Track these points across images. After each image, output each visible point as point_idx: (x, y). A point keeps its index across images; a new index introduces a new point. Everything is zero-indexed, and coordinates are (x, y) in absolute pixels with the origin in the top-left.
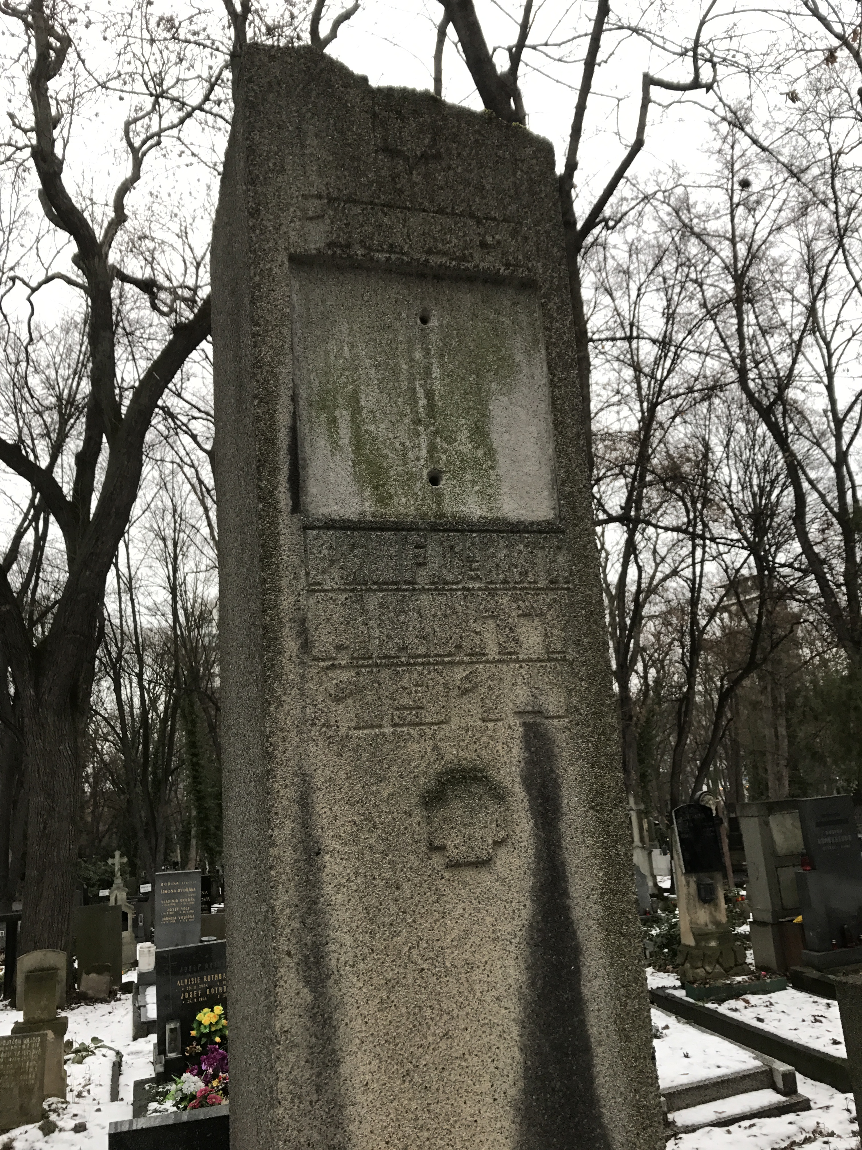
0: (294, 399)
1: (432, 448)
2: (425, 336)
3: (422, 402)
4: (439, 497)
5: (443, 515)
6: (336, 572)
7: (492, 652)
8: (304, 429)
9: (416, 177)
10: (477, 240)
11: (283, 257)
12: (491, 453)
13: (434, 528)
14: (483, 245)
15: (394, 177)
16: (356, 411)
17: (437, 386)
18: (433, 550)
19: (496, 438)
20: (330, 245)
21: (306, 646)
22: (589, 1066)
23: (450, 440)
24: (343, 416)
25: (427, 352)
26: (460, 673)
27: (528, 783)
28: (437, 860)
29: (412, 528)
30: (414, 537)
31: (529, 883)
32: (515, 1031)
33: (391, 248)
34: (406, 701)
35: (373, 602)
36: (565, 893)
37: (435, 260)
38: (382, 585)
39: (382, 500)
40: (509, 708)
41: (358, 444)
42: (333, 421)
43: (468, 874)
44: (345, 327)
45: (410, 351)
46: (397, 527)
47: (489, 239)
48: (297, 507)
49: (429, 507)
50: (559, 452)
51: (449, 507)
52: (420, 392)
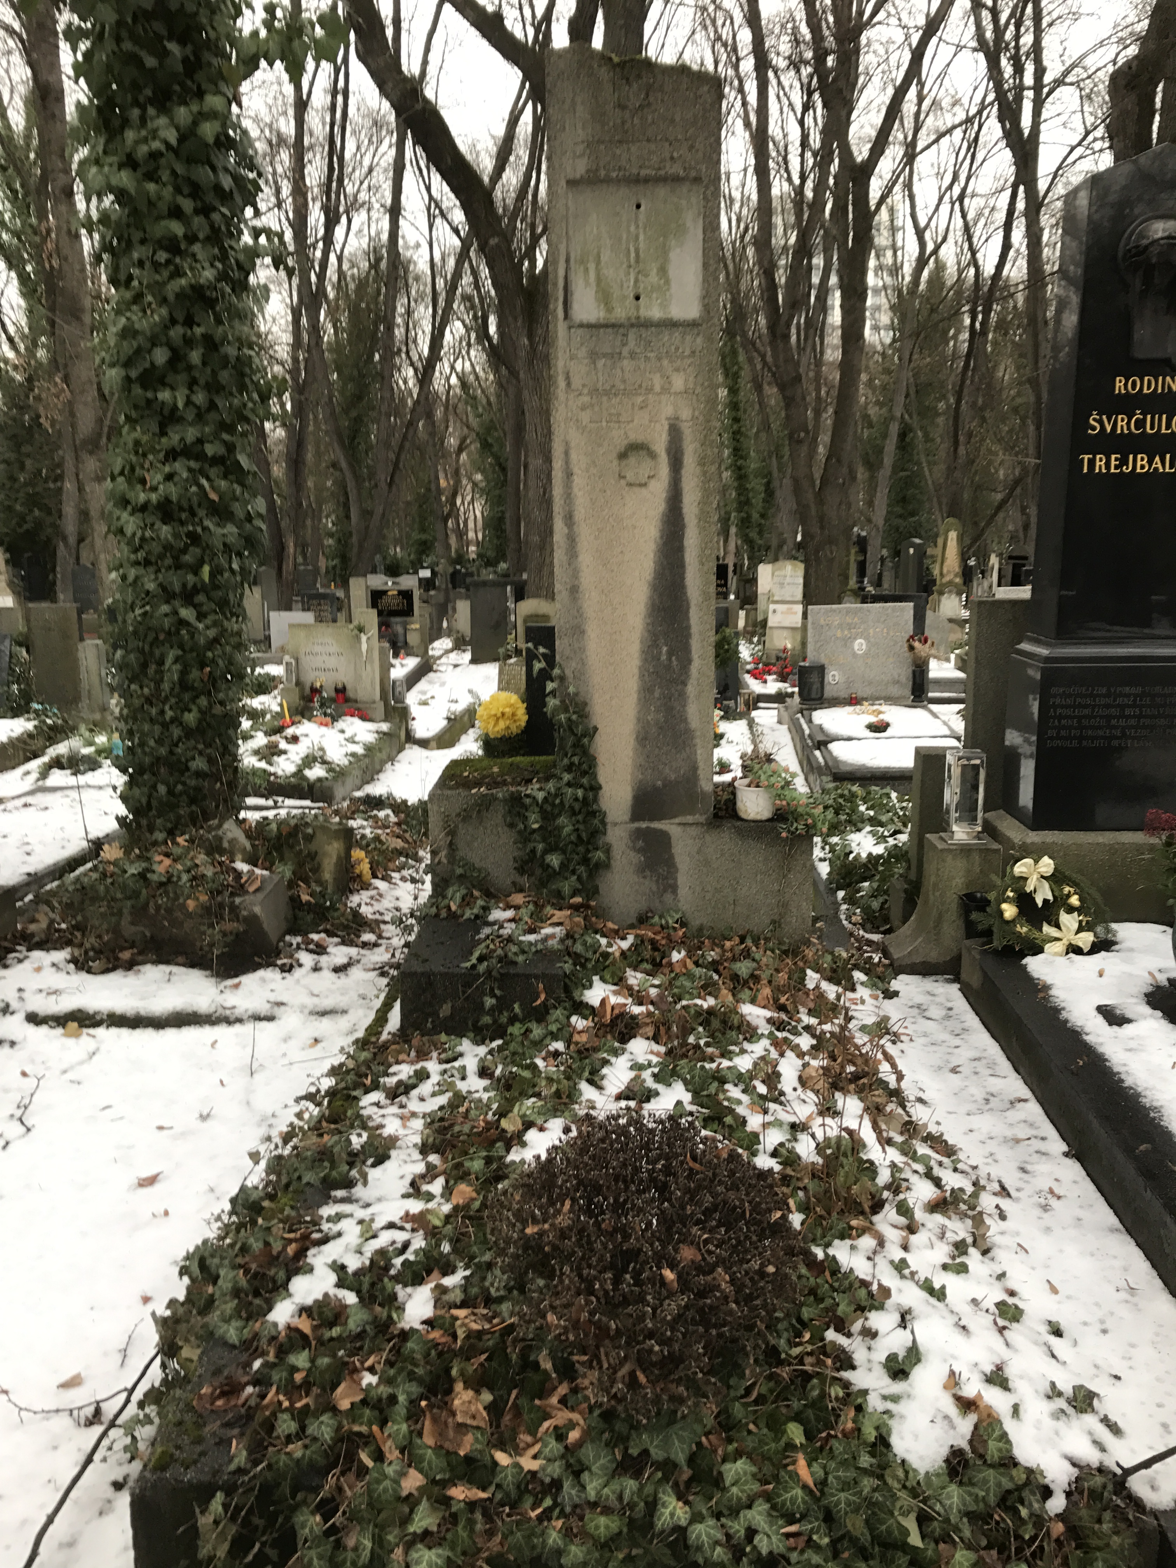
0: (568, 261)
1: (636, 281)
2: (637, 217)
3: (633, 255)
4: (638, 308)
5: (638, 318)
6: (584, 349)
7: (657, 388)
8: (572, 276)
9: (636, 121)
10: (668, 155)
11: (563, 183)
12: (667, 282)
13: (632, 325)
14: (672, 158)
15: (623, 123)
16: (598, 262)
17: (642, 246)
18: (632, 336)
19: (672, 272)
20: (588, 171)
21: (569, 384)
22: (684, 573)
23: (647, 276)
24: (592, 267)
25: (637, 227)
26: (640, 399)
27: (669, 451)
28: (623, 482)
29: (621, 326)
30: (621, 330)
31: (664, 495)
32: (652, 555)
33: (620, 169)
34: (613, 411)
35: (601, 363)
36: (681, 501)
37: (644, 172)
38: (605, 355)
39: (609, 310)
40: (663, 416)
41: (599, 280)
42: (586, 270)
43: (636, 489)
44: (595, 216)
45: (629, 226)
46: (613, 326)
47: (675, 155)
48: (566, 316)
49: (633, 313)
50: (705, 280)
51: (644, 313)
52: (632, 249)
